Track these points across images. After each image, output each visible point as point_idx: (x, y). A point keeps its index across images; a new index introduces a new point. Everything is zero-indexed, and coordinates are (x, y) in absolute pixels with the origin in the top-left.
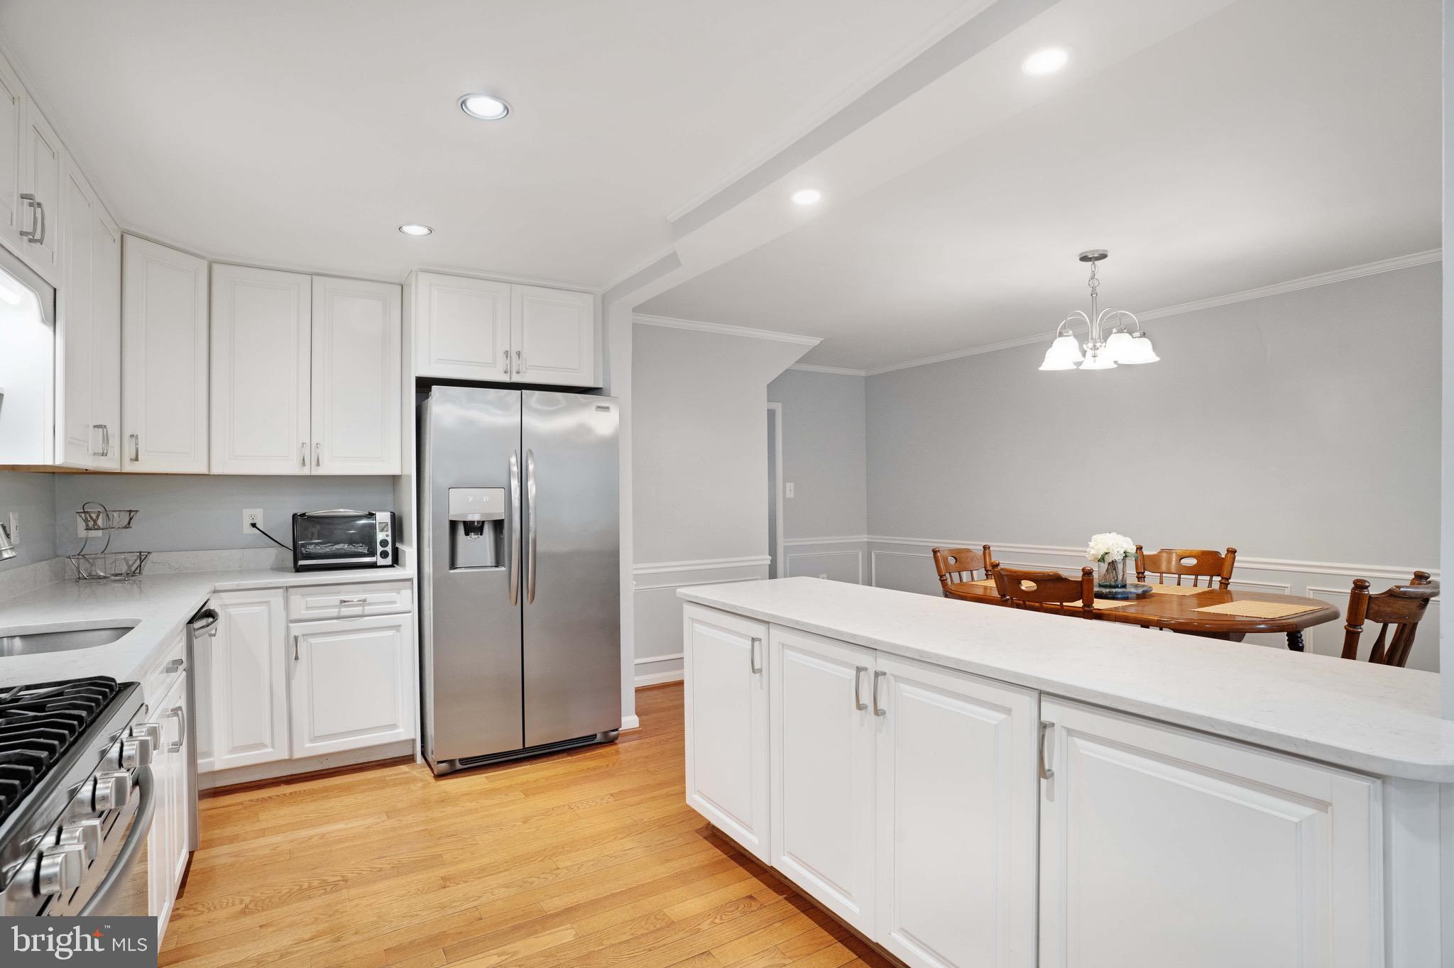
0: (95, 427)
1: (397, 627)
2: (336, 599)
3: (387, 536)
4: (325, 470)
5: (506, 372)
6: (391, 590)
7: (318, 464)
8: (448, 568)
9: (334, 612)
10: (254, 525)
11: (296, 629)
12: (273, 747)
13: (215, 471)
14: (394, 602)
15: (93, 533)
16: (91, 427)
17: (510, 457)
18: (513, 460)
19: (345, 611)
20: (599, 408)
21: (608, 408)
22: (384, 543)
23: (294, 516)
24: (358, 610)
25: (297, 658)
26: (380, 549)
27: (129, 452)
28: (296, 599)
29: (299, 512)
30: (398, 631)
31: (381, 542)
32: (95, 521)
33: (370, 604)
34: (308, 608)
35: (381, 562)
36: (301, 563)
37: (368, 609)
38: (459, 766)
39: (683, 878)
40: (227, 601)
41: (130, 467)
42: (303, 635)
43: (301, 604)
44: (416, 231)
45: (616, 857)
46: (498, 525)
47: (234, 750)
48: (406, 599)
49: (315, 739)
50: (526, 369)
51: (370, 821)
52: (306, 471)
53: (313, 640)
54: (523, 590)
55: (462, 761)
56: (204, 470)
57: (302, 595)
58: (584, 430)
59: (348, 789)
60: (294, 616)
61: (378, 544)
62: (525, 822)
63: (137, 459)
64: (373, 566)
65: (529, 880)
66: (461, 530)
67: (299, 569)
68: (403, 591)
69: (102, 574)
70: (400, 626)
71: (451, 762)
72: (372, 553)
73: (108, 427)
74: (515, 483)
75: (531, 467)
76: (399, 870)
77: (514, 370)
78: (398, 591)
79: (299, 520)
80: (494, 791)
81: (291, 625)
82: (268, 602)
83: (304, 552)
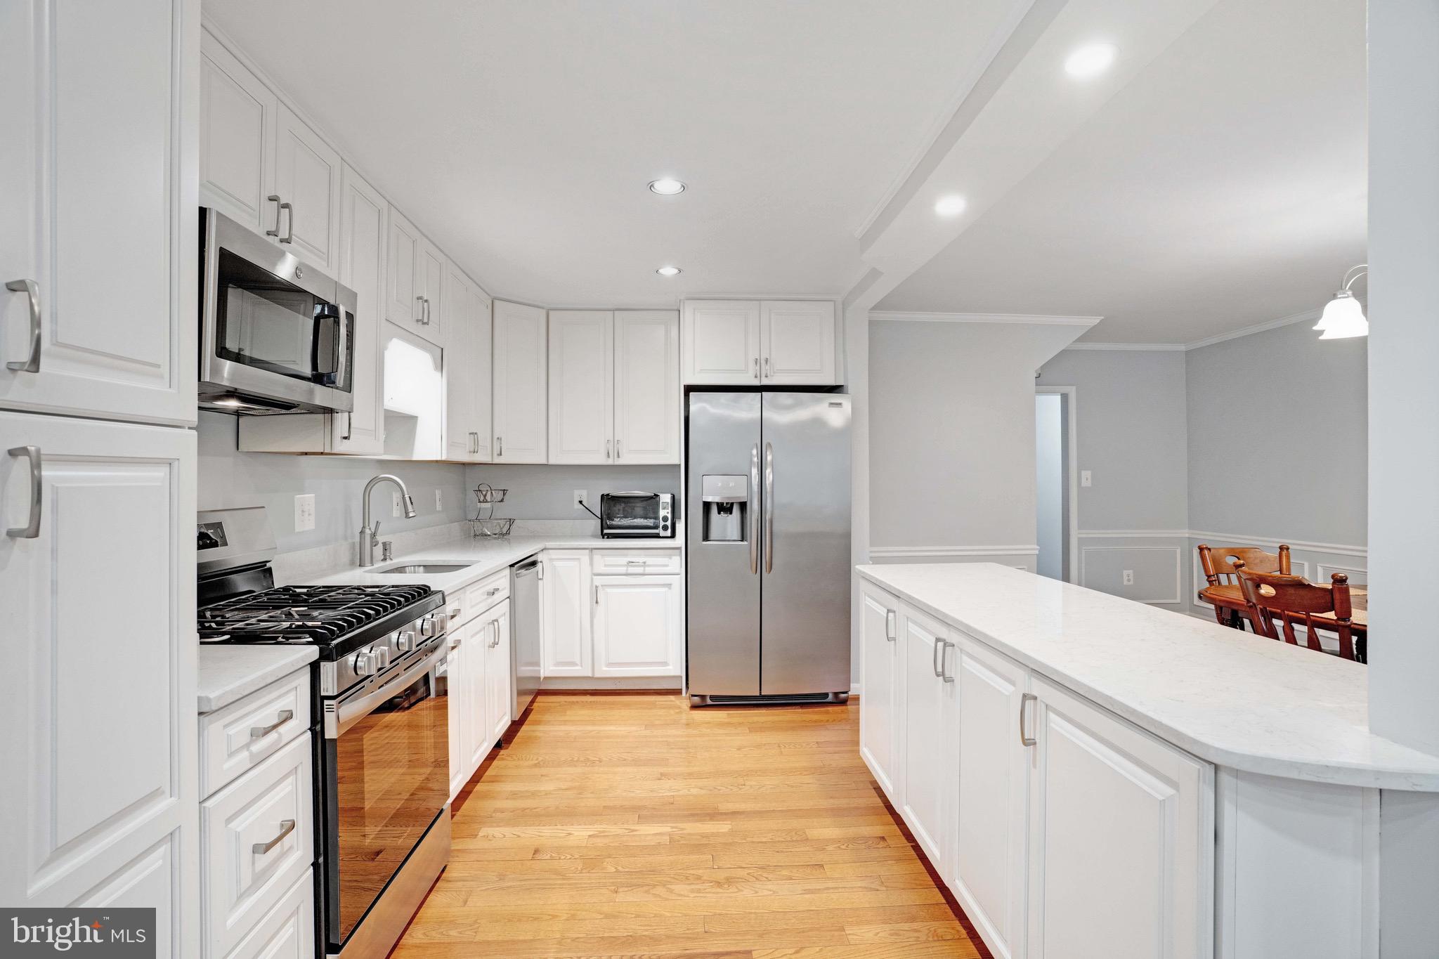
0: (470, 434)
1: (669, 586)
2: (624, 560)
3: (668, 513)
4: (626, 459)
5: (756, 377)
6: (664, 556)
7: (618, 456)
8: (701, 539)
9: (623, 570)
10: (581, 502)
11: (598, 581)
12: (582, 666)
13: (552, 461)
14: (667, 566)
15: (483, 505)
16: (468, 434)
17: (752, 449)
18: (754, 452)
19: (631, 570)
20: (832, 404)
21: (840, 404)
22: (665, 519)
23: (602, 496)
24: (640, 570)
25: (597, 602)
26: (662, 523)
27: (496, 451)
28: (597, 557)
29: (606, 493)
30: (670, 588)
31: (663, 518)
32: (485, 496)
33: (649, 566)
34: (605, 566)
35: (662, 533)
36: (606, 531)
37: (648, 570)
38: (709, 702)
39: (836, 813)
40: (553, 557)
41: (497, 460)
42: (602, 586)
43: (603, 562)
44: (669, 271)
45: (792, 787)
46: (743, 506)
47: (558, 664)
48: (677, 563)
49: (610, 665)
50: (774, 373)
51: (634, 728)
52: (610, 462)
53: (609, 590)
54: (762, 564)
55: (712, 698)
56: (544, 462)
57: (602, 555)
58: (818, 422)
59: (627, 705)
60: (596, 571)
61: (661, 519)
62: (739, 749)
63: (501, 454)
64: (657, 536)
65: (719, 788)
66: (714, 509)
67: (603, 535)
68: (674, 557)
69: (489, 533)
70: (671, 584)
71: (703, 697)
72: (656, 527)
73: (479, 434)
74: (755, 472)
75: (769, 458)
76: (637, 762)
77: (763, 375)
78: (670, 556)
79: (607, 499)
80: (729, 724)
81: (593, 577)
82: (578, 559)
83: (608, 523)
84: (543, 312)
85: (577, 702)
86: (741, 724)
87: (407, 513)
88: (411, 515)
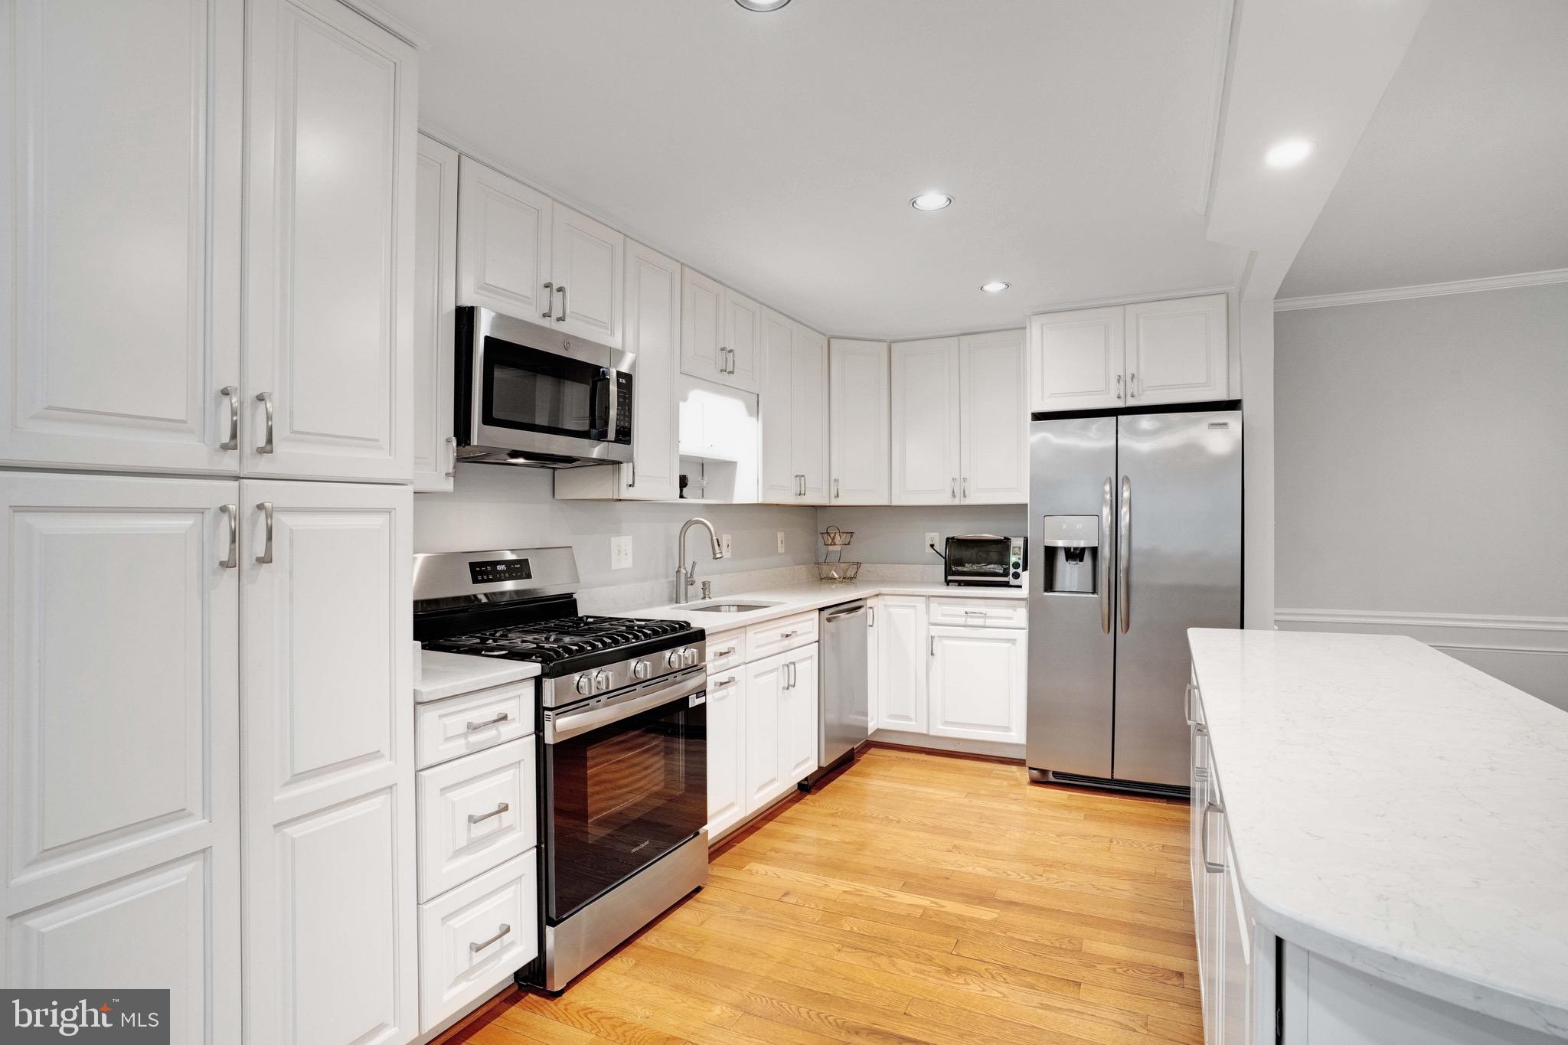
0: (796, 476)
1: (1013, 641)
2: (961, 610)
3: (1019, 559)
4: (976, 498)
5: (1119, 397)
6: (1008, 607)
7: (965, 496)
8: (1042, 589)
9: (961, 621)
10: (932, 546)
11: (935, 631)
12: (916, 721)
13: (895, 503)
14: (1011, 618)
15: (831, 548)
16: (793, 477)
17: (1105, 484)
18: (1107, 488)
19: (971, 621)
20: (1213, 425)
21: (1225, 424)
22: (1016, 565)
23: (948, 539)
24: (980, 622)
25: (932, 654)
26: (1012, 570)
27: (833, 493)
28: (934, 605)
29: (951, 536)
30: (1014, 644)
31: (1013, 564)
32: (833, 539)
33: (990, 617)
34: (943, 615)
35: (1013, 582)
36: (950, 578)
37: (989, 622)
38: (1051, 778)
39: (1135, 930)
40: (889, 603)
41: (835, 502)
42: (939, 637)
43: (939, 610)
44: (994, 287)
45: (1098, 889)
46: (1094, 551)
47: (892, 716)
48: (1020, 616)
49: (946, 723)
50: (1143, 391)
51: (953, 794)
52: (956, 502)
53: (946, 642)
54: (1115, 619)
55: (1055, 774)
56: (885, 502)
57: (939, 604)
58: (1193, 450)
59: (960, 770)
60: (933, 620)
61: (1011, 565)
62: (1058, 836)
63: (838, 496)
64: (1006, 585)
65: (1009, 873)
66: (1061, 557)
67: (948, 582)
68: (1018, 609)
69: (837, 576)
70: (1015, 640)
71: (1044, 772)
72: (1006, 574)
73: (806, 476)
74: (1106, 511)
75: (1126, 494)
76: (936, 830)
77: (1129, 395)
78: (1014, 608)
79: (950, 542)
80: (1065, 807)
81: (931, 627)
82: (915, 606)
83: (954, 569)
84: (884, 346)
85: (909, 759)
86: (1079, 809)
87: (714, 554)
88: (718, 556)
